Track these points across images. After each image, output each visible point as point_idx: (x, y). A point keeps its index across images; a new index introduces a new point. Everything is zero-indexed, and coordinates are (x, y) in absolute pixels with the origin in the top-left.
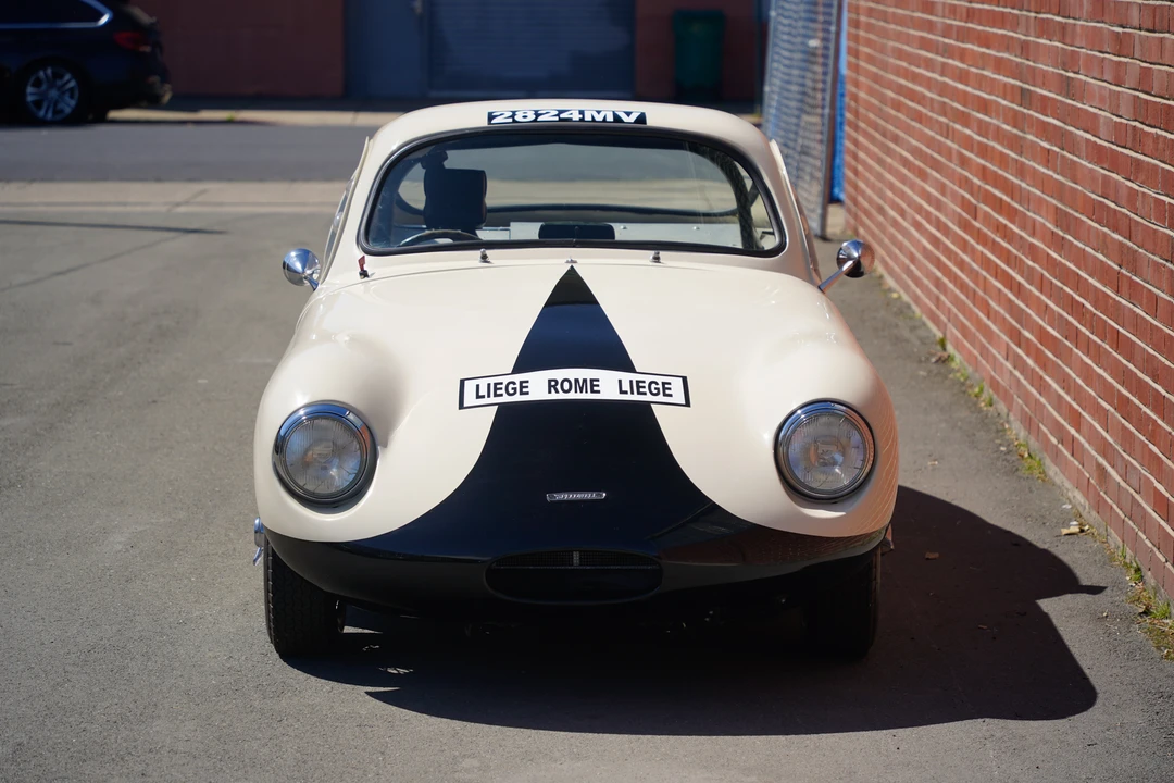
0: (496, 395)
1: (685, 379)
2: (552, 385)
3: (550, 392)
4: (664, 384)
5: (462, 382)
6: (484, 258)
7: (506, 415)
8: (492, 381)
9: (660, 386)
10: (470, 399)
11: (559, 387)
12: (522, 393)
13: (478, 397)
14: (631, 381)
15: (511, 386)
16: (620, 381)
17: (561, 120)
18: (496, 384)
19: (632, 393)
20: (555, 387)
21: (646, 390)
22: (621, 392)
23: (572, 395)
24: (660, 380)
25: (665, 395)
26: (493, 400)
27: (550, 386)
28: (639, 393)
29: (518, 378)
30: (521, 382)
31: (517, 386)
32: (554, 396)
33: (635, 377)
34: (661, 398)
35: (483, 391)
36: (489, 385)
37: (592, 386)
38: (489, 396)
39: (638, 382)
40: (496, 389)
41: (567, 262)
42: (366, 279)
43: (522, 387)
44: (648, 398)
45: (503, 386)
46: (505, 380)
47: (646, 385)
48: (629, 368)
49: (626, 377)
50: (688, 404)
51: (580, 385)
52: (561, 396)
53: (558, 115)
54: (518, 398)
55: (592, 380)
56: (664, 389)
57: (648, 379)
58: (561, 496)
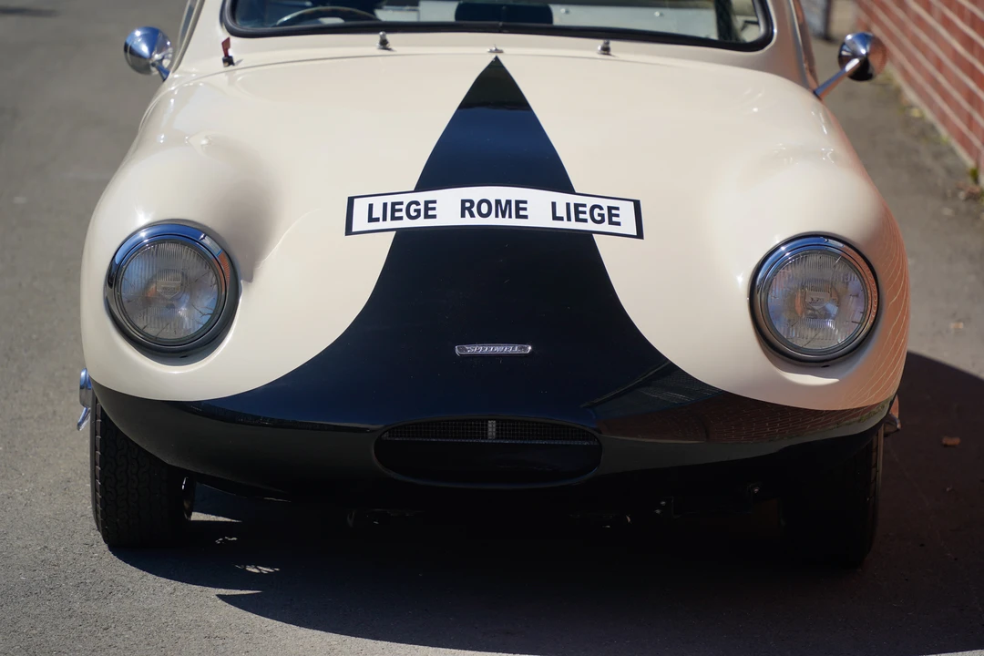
0: (393, 218)
1: (637, 204)
2: (466, 207)
3: (463, 215)
4: (610, 209)
5: (351, 201)
6: (384, 44)
7: (407, 244)
8: (390, 200)
9: (605, 212)
10: (360, 222)
11: (474, 210)
12: (427, 216)
13: (371, 219)
14: (568, 205)
15: (413, 207)
16: (554, 204)
18: (394, 204)
19: (569, 219)
20: (469, 209)
21: (587, 216)
22: (555, 218)
23: (492, 221)
24: (605, 203)
25: (611, 223)
26: (390, 224)
27: (463, 209)
28: (578, 220)
29: (422, 197)
30: (427, 203)
31: (422, 207)
32: (468, 221)
33: (573, 199)
34: (605, 227)
35: (378, 213)
36: (385, 204)
37: (518, 209)
38: (385, 219)
39: (577, 206)
40: (394, 210)
41: (491, 51)
42: (231, 67)
43: (427, 209)
44: (590, 226)
45: (404, 207)
46: (406, 199)
47: (587, 209)
48: (566, 187)
49: (562, 199)
50: (640, 235)
51: (502, 208)
52: (478, 221)
54: (422, 222)
55: (518, 202)
56: (611, 215)
57: (590, 202)
58: (473, 349)
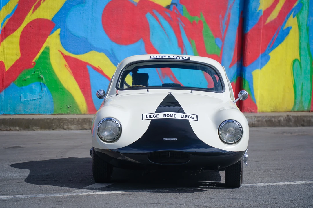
0: (151, 117)
1: (197, 116)
2: (164, 115)
3: (164, 117)
4: (192, 116)
5: (143, 115)
6: (148, 91)
7: (153, 122)
8: (150, 114)
9: (191, 117)
11: (166, 116)
12: (157, 117)
13: (146, 118)
14: (184, 115)
15: (155, 116)
16: (181, 115)
17: (168, 58)
18: (151, 115)
19: (184, 118)
20: (165, 116)
21: (188, 117)
24: (191, 115)
25: (192, 118)
26: (150, 118)
27: (164, 116)
29: (156, 114)
30: (157, 115)
31: (156, 116)
32: (165, 118)
33: (185, 114)
34: (191, 119)
35: (148, 116)
36: (149, 115)
38: (149, 118)
39: (185, 116)
40: (151, 116)
41: (169, 92)
42: (118, 96)
43: (157, 116)
44: (188, 119)
45: (153, 116)
46: (153, 114)
47: (188, 116)
51: (172, 116)
52: (167, 118)
53: (168, 57)
54: (156, 118)
55: (174, 115)
56: (192, 117)
57: (188, 115)
58: (166, 139)
